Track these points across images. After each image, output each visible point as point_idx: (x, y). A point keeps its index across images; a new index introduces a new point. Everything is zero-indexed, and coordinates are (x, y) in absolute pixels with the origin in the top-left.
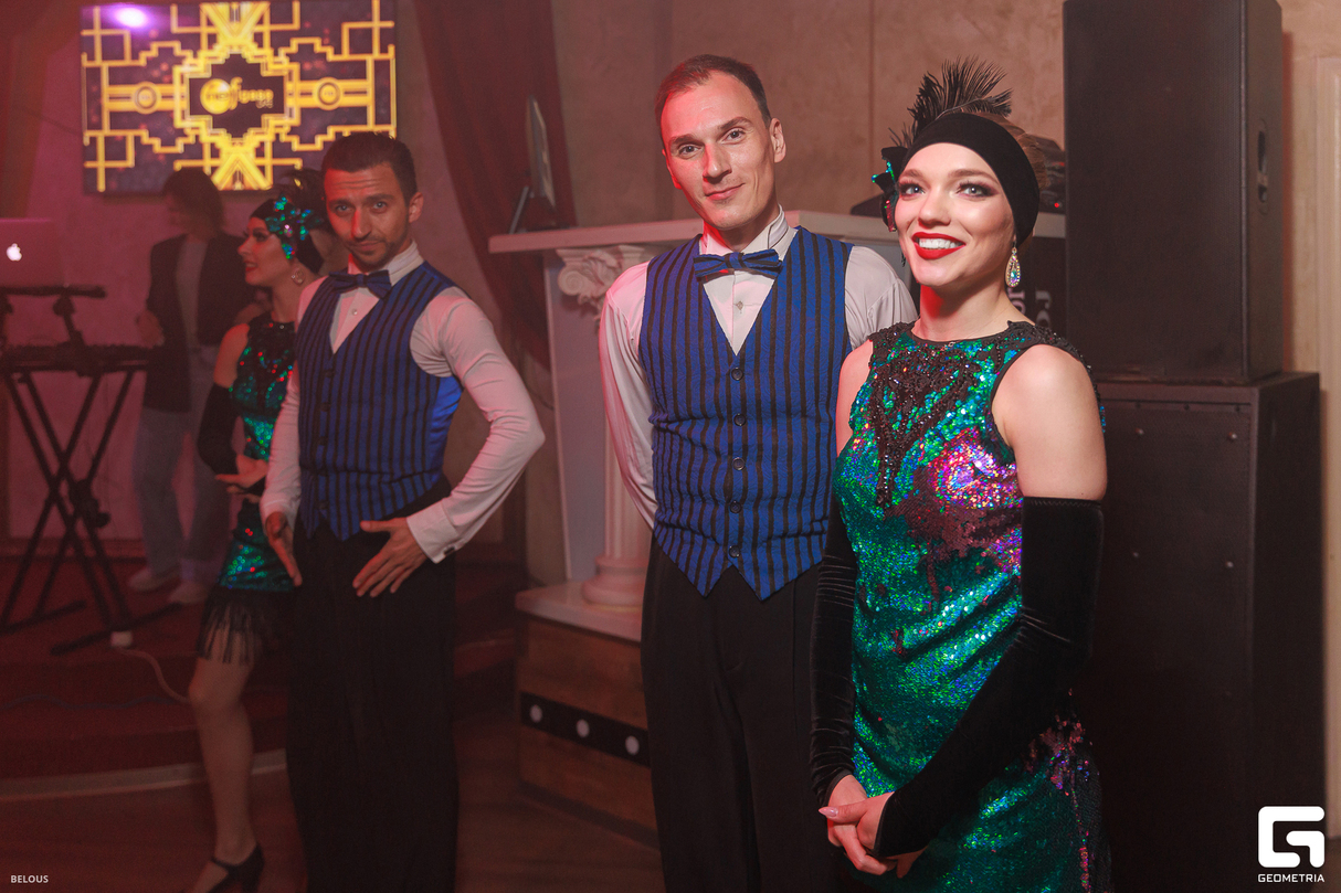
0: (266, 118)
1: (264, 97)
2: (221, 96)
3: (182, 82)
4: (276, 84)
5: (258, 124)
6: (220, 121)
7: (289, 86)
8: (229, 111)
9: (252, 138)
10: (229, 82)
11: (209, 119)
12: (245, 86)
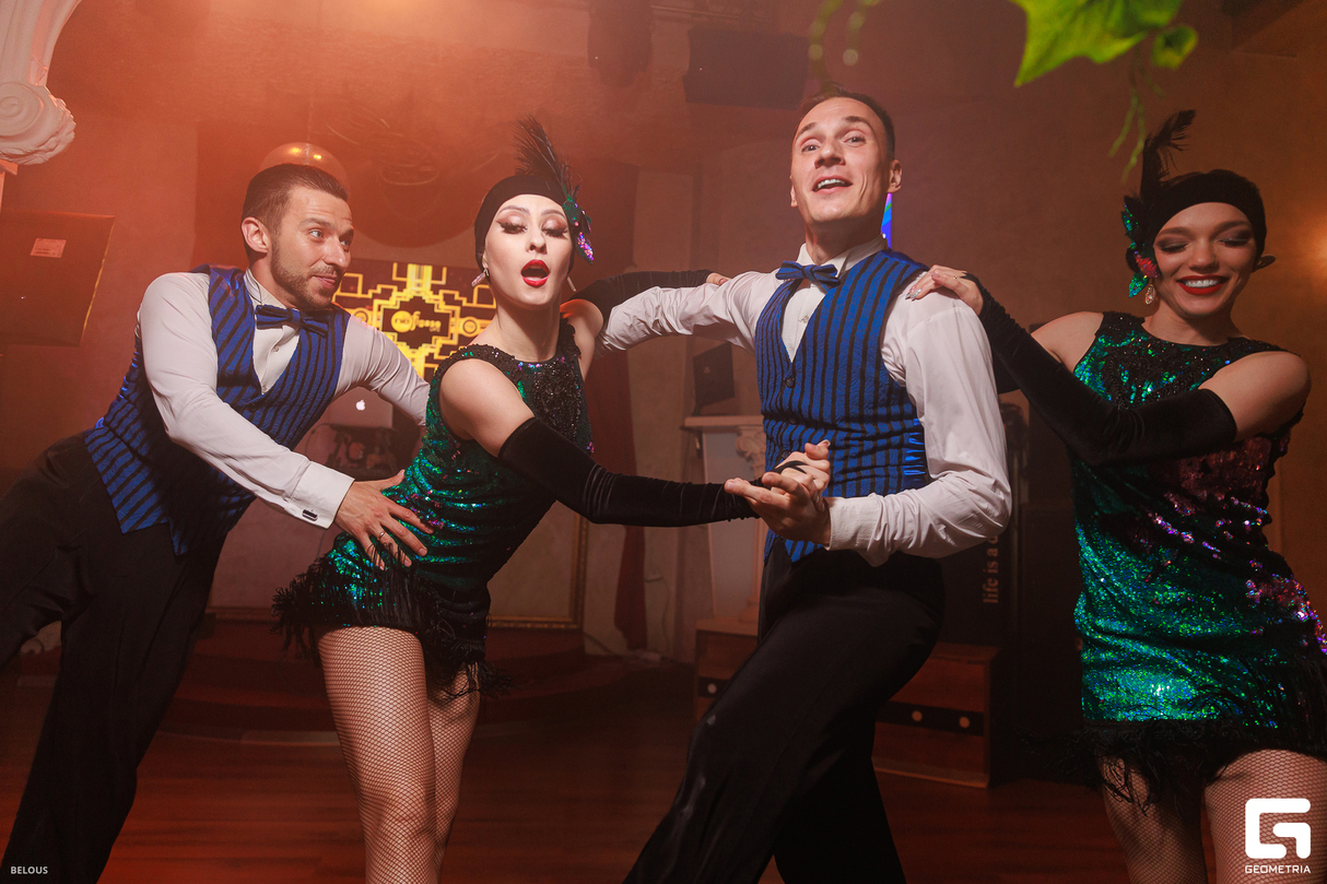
0: (434, 338)
1: (436, 325)
2: (405, 322)
3: (379, 310)
4: (444, 319)
5: (429, 341)
6: (402, 337)
7: (452, 320)
8: (409, 331)
9: (425, 350)
10: (412, 314)
11: (396, 335)
12: (422, 317)
